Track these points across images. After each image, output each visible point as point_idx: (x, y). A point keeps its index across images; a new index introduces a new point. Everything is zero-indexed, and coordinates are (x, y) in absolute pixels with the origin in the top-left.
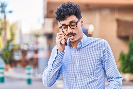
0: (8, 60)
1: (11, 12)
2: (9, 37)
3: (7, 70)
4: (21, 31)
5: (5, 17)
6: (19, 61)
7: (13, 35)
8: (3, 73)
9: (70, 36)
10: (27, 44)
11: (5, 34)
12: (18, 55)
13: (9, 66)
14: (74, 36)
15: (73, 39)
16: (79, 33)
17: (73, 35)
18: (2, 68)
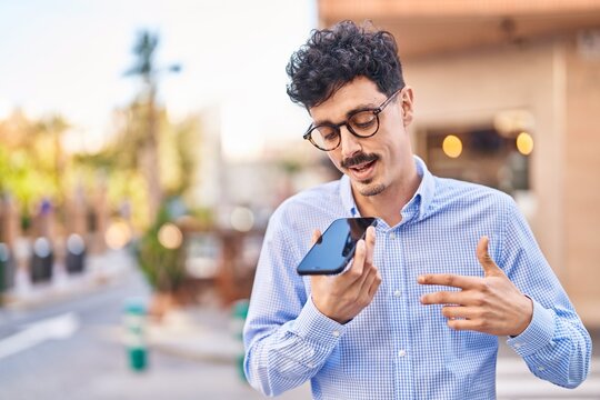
0: (161, 272)
1: (176, 69)
2: (169, 174)
3: (158, 316)
4: (219, 148)
5: (153, 93)
6: (210, 282)
7: (187, 166)
8: (138, 331)
9: (355, 169)
10: (246, 205)
11: (155, 162)
12: (201, 255)
13: (166, 301)
14: (369, 166)
15: (367, 182)
16: (392, 153)
17: (366, 163)
18: (136, 310)
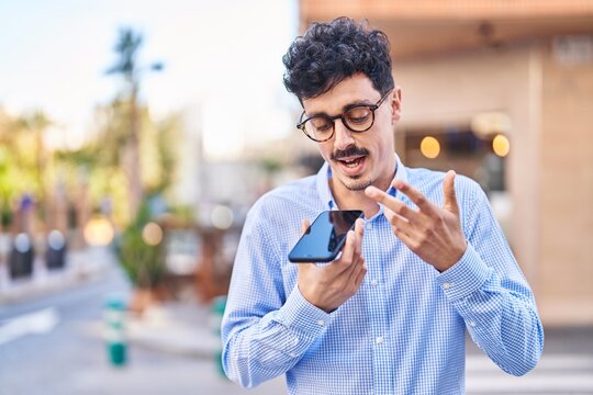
0: (142, 269)
1: (158, 67)
2: (150, 172)
3: (138, 312)
4: (200, 146)
5: (135, 91)
6: (191, 279)
7: (167, 163)
8: (118, 326)
9: (344, 162)
10: (227, 203)
11: (137, 160)
12: (182, 252)
13: (146, 297)
15: (356, 177)
17: (357, 157)
18: (116, 306)
